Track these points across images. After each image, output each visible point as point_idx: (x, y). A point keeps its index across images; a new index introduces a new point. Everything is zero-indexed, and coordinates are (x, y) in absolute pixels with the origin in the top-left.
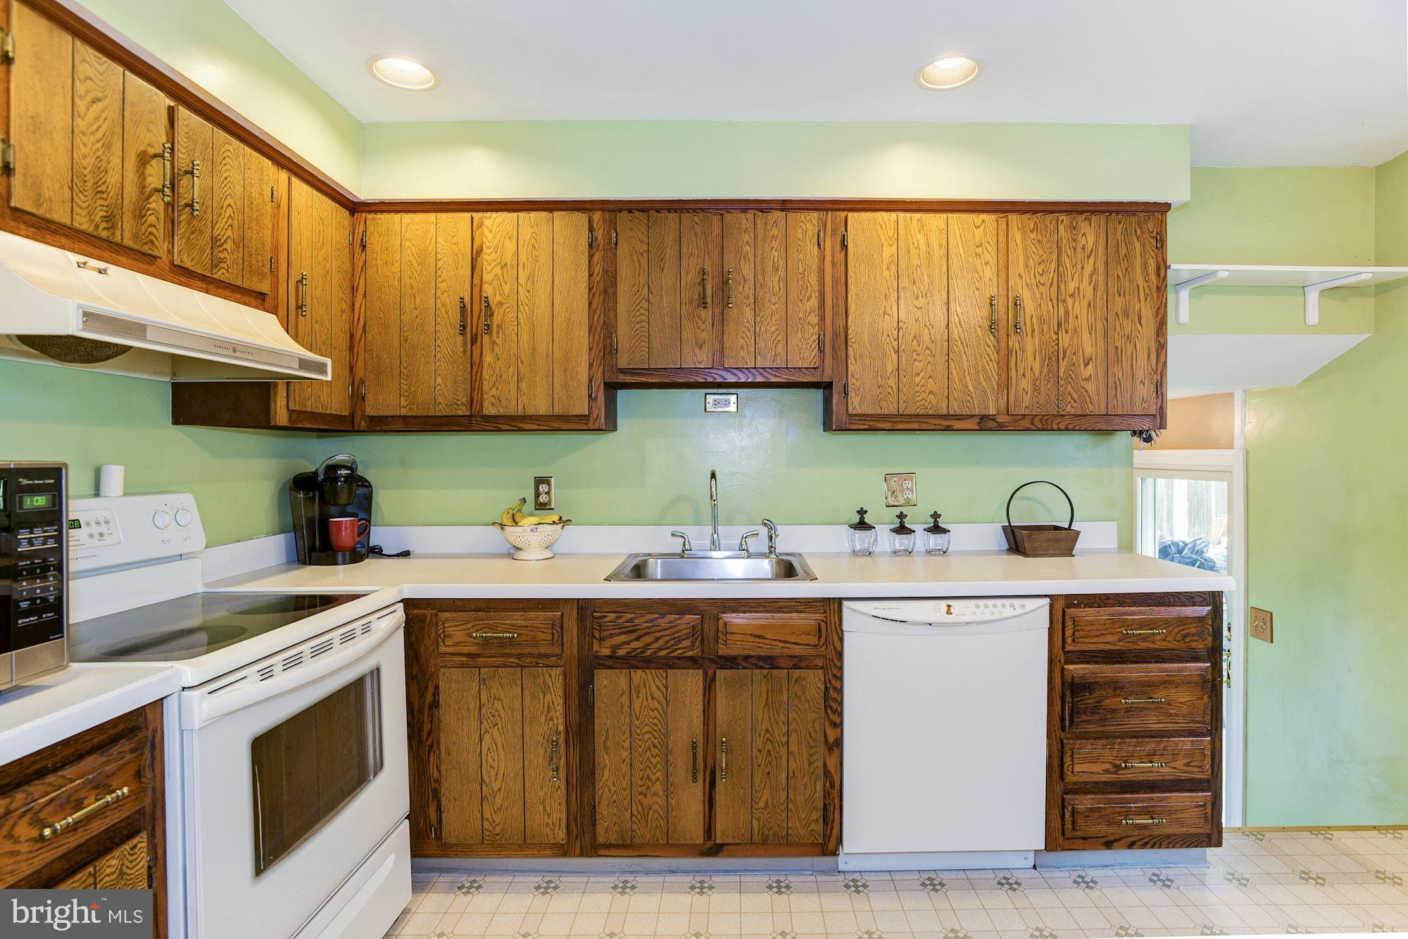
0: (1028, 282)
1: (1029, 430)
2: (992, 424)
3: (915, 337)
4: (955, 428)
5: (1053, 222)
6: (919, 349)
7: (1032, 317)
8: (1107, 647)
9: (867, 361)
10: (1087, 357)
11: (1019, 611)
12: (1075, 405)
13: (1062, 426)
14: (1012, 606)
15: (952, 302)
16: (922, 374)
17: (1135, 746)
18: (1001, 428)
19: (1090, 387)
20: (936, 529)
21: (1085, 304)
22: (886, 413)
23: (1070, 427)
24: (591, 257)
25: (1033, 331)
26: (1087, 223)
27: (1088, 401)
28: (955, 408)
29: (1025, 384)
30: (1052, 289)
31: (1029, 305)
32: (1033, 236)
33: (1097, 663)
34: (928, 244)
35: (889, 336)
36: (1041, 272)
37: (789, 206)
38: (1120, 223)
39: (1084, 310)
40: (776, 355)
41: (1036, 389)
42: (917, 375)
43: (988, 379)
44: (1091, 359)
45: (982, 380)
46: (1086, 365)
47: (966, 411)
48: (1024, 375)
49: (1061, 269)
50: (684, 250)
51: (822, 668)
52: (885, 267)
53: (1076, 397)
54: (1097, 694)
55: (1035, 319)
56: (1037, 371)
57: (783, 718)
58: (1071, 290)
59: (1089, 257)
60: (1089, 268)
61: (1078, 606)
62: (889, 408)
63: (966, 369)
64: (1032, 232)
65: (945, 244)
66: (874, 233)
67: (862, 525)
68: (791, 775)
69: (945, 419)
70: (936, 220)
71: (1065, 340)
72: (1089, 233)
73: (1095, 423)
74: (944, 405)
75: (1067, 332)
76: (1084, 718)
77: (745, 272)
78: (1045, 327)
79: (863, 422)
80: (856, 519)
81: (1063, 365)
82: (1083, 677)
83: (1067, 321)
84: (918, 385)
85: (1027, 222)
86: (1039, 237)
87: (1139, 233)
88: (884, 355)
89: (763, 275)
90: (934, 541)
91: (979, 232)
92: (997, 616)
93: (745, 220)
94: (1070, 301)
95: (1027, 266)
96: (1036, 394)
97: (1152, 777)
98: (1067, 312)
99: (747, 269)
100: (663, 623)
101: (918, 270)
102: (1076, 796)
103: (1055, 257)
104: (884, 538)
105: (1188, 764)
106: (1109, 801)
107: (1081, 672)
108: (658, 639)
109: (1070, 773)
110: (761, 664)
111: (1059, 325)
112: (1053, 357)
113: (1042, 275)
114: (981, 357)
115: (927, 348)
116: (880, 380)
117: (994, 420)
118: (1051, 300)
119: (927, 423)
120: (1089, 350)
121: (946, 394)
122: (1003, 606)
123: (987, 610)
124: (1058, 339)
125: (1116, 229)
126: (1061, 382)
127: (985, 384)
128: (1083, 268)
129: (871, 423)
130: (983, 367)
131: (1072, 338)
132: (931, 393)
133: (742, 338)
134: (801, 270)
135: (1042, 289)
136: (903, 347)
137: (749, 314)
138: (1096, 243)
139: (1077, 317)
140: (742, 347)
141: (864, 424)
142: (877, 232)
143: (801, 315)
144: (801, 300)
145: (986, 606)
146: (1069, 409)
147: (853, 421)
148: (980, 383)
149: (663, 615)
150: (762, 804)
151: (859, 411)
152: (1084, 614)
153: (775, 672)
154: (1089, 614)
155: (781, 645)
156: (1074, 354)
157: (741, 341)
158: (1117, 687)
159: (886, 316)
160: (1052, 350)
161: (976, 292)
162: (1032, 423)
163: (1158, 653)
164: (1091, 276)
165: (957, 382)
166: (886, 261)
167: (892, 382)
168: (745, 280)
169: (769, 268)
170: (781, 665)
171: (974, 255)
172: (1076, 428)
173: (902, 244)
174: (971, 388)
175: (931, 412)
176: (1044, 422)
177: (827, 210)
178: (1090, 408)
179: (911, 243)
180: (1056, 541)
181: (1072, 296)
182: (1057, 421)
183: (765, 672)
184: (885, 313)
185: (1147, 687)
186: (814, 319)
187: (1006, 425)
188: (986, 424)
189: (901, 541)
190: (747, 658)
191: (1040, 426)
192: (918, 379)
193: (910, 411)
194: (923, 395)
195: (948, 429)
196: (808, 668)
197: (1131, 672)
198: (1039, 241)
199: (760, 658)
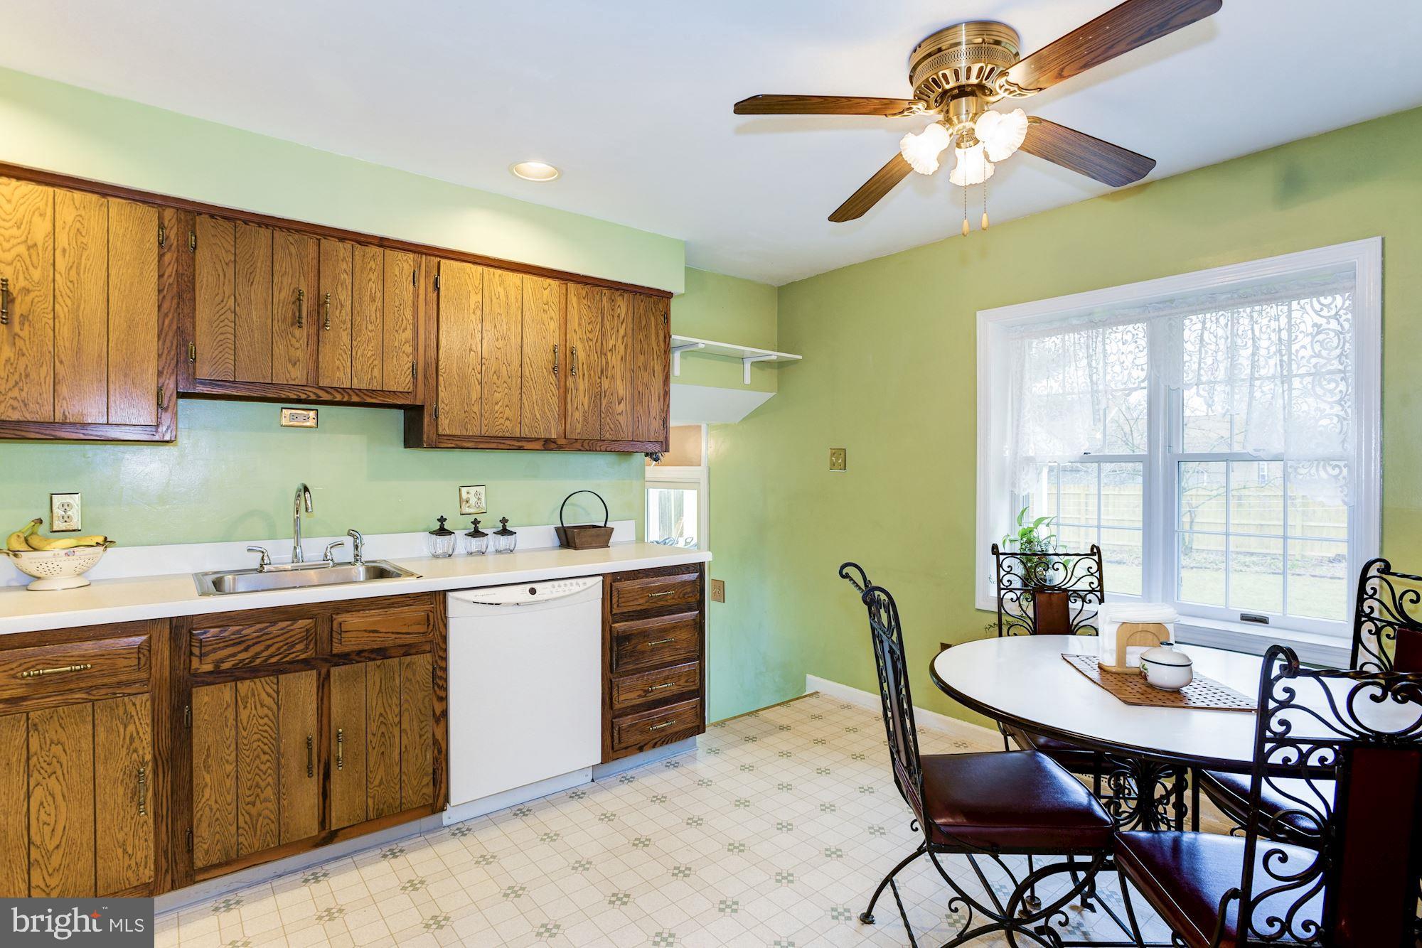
0: (581, 337)
1: (580, 450)
2: (553, 446)
3: (495, 372)
4: (525, 448)
5: (599, 294)
6: (498, 382)
7: (583, 364)
8: (639, 608)
9: (455, 389)
10: (620, 398)
11: (582, 587)
12: (612, 433)
13: (603, 449)
14: (577, 584)
15: (524, 346)
16: (500, 404)
17: (657, 675)
18: (560, 448)
19: (622, 419)
20: (505, 532)
21: (619, 358)
22: (471, 434)
23: (608, 449)
24: (161, 256)
25: (584, 375)
26: (620, 298)
27: (621, 430)
28: (526, 432)
29: (578, 415)
30: (597, 344)
31: (581, 355)
32: (585, 302)
33: (632, 620)
34: (507, 297)
35: (473, 369)
36: (590, 330)
37: (386, 243)
38: (642, 301)
39: (619, 363)
40: (372, 379)
41: (585, 419)
42: (497, 403)
43: (551, 410)
44: (622, 399)
45: (547, 410)
46: (619, 403)
47: (534, 435)
48: (577, 407)
49: (603, 329)
50: (277, 268)
51: (430, 652)
52: (471, 311)
53: (612, 426)
54: (633, 642)
55: (585, 366)
56: (586, 407)
57: (395, 700)
58: (610, 347)
59: (622, 324)
60: (622, 332)
61: (619, 580)
62: (473, 430)
63: (535, 402)
64: (584, 298)
65: (520, 296)
66: (463, 280)
67: (442, 531)
68: (403, 749)
69: (518, 441)
70: (514, 278)
71: (606, 383)
72: (623, 306)
73: (625, 447)
74: (518, 429)
75: (607, 378)
76: (625, 660)
77: (342, 298)
78: (592, 373)
79: (450, 442)
80: (437, 526)
81: (604, 402)
82: (624, 632)
83: (607, 370)
84: (497, 412)
85: (581, 291)
86: (589, 304)
87: (654, 311)
88: (470, 385)
89: (360, 303)
90: (504, 541)
91: (546, 293)
92: (567, 593)
93: (343, 249)
94: (609, 354)
95: (580, 324)
96: (585, 423)
97: (667, 694)
98: (607, 363)
99: (344, 296)
100: (274, 630)
101: (499, 317)
102: (621, 719)
103: (600, 320)
104: (461, 542)
105: (686, 682)
106: (643, 717)
107: (623, 628)
108: (268, 647)
109: (616, 703)
110: (373, 656)
111: (602, 372)
112: (597, 396)
113: (590, 332)
114: (546, 393)
115: (505, 382)
116: (466, 407)
117: (555, 442)
118: (596, 353)
119: (504, 443)
120: (621, 392)
121: (519, 420)
122: (571, 584)
123: (560, 589)
124: (601, 382)
125: (639, 306)
126: (603, 415)
127: (548, 414)
128: (618, 331)
129: (457, 442)
130: (547, 400)
131: (610, 383)
132: (507, 419)
133: (338, 359)
134: (397, 304)
135: (591, 343)
136: (486, 380)
137: (345, 338)
138: (627, 314)
139: (614, 367)
140: (338, 368)
141: (451, 443)
142: (466, 280)
143: (396, 344)
144: (397, 331)
145: (559, 586)
146: (608, 436)
147: (442, 440)
148: (545, 413)
149: (274, 623)
150: (377, 782)
151: (448, 432)
152: (624, 586)
153: (387, 661)
154: (627, 585)
155: (394, 636)
156: (612, 394)
157: (338, 362)
158: (644, 634)
159: (472, 352)
160: (597, 391)
161: (543, 340)
162: (582, 446)
163: (668, 609)
164: (623, 337)
165: (528, 411)
166: (473, 306)
167: (476, 409)
168: (342, 306)
169: (367, 298)
170: (393, 655)
171: (542, 311)
172: (613, 450)
173: (486, 294)
174: (538, 417)
175: (507, 435)
176: (590, 444)
177: (422, 254)
178: (622, 436)
179: (493, 294)
180: (598, 536)
181: (610, 350)
182: (599, 444)
183: (378, 662)
184: (471, 350)
185: (663, 631)
186: (409, 349)
187: (564, 446)
188: (549, 445)
189: (475, 543)
190: (359, 653)
191: (588, 448)
192: (497, 408)
193: (492, 432)
194: (501, 421)
195: (520, 448)
196: (417, 653)
197: (654, 623)
198: (589, 306)
199: (372, 651)
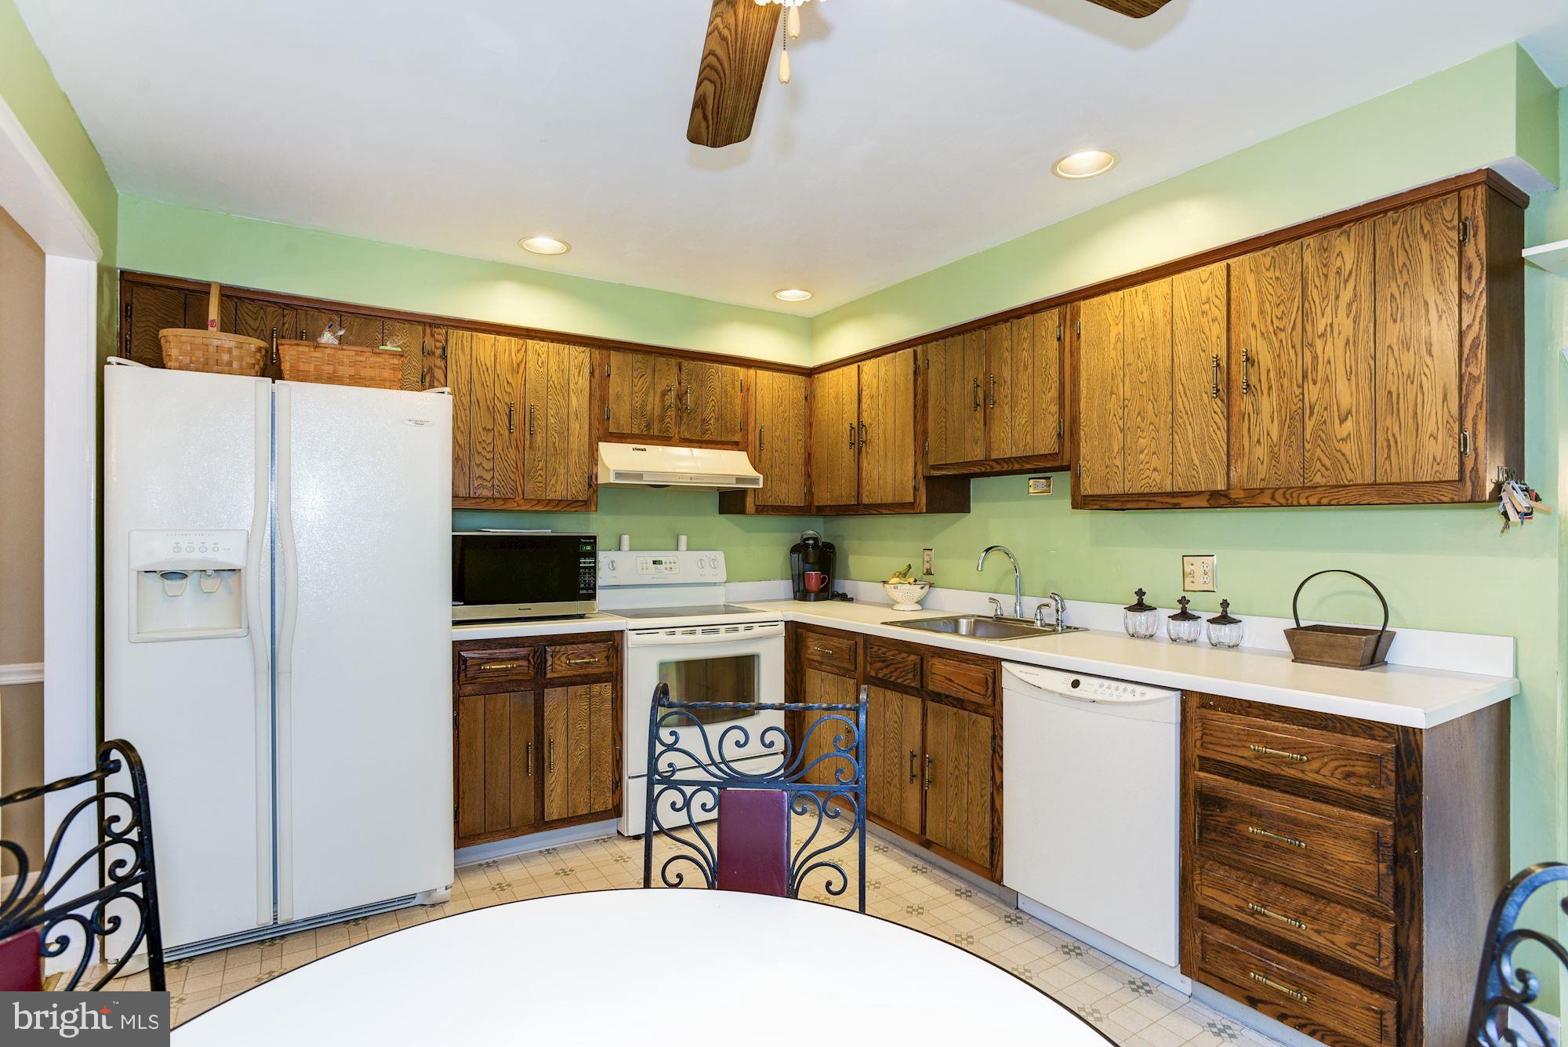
0: (1264, 330)
1: (1268, 505)
2: (1223, 501)
3: (1139, 413)
4: (1182, 506)
5: (1296, 250)
6: (1143, 425)
7: (1268, 371)
8: (1243, 763)
9: (1096, 443)
10: (1344, 410)
11: (1138, 698)
12: (1327, 473)
13: (1313, 501)
14: (1133, 692)
15: (1176, 369)
16: (1146, 452)
18: (1234, 504)
19: (1345, 448)
20: (1224, 619)
21: (1340, 343)
22: (1113, 493)
23: (1324, 501)
24: (915, 381)
25: (1270, 388)
26: (1344, 238)
27: (1346, 467)
28: (1181, 485)
29: (1260, 452)
30: (1294, 333)
31: (1265, 358)
32: (1270, 274)
33: (1237, 779)
34: (1152, 314)
35: (1115, 415)
36: (1279, 315)
37: (1036, 308)
38: (1395, 223)
39: (1340, 352)
40: (1026, 445)
41: (1274, 456)
42: (1142, 452)
43: (1215, 450)
44: (1350, 412)
45: (1209, 452)
46: (1342, 421)
47: (1191, 488)
48: (1258, 442)
49: (1306, 305)
50: (967, 364)
51: (992, 717)
52: (1112, 346)
53: (1327, 462)
54: (1229, 813)
55: (1272, 374)
56: (1275, 435)
57: (965, 751)
58: (1321, 329)
59: (1346, 281)
60: (1346, 295)
61: (1214, 708)
62: (1116, 488)
63: (1191, 441)
64: (1268, 270)
65: (1169, 309)
66: (1103, 315)
67: (1140, 607)
68: (970, 800)
69: (1173, 497)
70: (1161, 286)
71: (1313, 392)
72: (1346, 250)
73: (1361, 495)
74: (1169, 482)
75: (1315, 383)
76: (1213, 836)
77: (1005, 375)
78: (1286, 382)
79: (1094, 502)
80: (1135, 600)
81: (1310, 425)
82: (1212, 789)
83: (1315, 369)
84: (1142, 463)
85: (1262, 260)
86: (1277, 274)
87: (1427, 228)
88: (1111, 435)
89: (1017, 375)
90: (1225, 632)
91: (1205, 288)
93: (1004, 328)
94: (1319, 343)
95: (1261, 312)
96: (1274, 463)
97: (1292, 937)
98: (1315, 358)
99: (1006, 373)
100: (899, 658)
101: (1143, 344)
102: (1209, 924)
103: (1298, 293)
104: (1160, 621)
105: (1353, 946)
107: (1213, 783)
108: (897, 669)
109: (1199, 894)
110: (955, 703)
111: (1305, 376)
112: (1296, 417)
113: (1280, 319)
114: (1207, 426)
115: (1151, 423)
116: (1107, 461)
117: (1226, 496)
118: (1293, 347)
119: (1154, 501)
120: (1346, 401)
121: (1170, 470)
122: (1125, 690)
123: (1108, 692)
124: (1303, 394)
125: (1388, 235)
126: (1308, 446)
127: (1211, 456)
128: (1337, 297)
129: (1103, 503)
130: (1210, 437)
131: (1322, 390)
132: (1155, 470)
133: (1003, 432)
134: (1044, 364)
135: (1282, 335)
136: (1129, 425)
137: (1007, 409)
138: (1358, 261)
139: (1329, 362)
140: (1003, 440)
141: (1096, 504)
142: (1105, 314)
143: (1044, 406)
144: (1044, 393)
145: (1109, 687)
146: (1318, 479)
147: (1087, 502)
148: (1206, 455)
149: (900, 652)
150: (952, 818)
151: (1089, 492)
152: (1215, 717)
153: (962, 712)
154: (1221, 718)
155: (964, 690)
156: (1326, 409)
157: (1002, 435)
158: (1255, 813)
159: (1113, 396)
160: (1294, 408)
161: (1203, 354)
162: (1273, 498)
164: (1349, 305)
165: (1182, 457)
166: (1113, 341)
167: (1118, 462)
168: (1005, 382)
169: (1021, 369)
170: (967, 708)
171: (1200, 314)
172: (1333, 502)
173: (1128, 320)
174: (1197, 462)
175: (1155, 490)
176: (1288, 496)
177: (1066, 303)
178: (1348, 476)
179: (1136, 317)
181: (1320, 336)
182: (1306, 494)
183: (955, 710)
184: (1112, 393)
186: (1054, 408)
187: (1243, 500)
188: (1219, 500)
189: (1184, 628)
190: (948, 696)
191: (1283, 501)
192: (1142, 457)
193: (1137, 490)
194: (1148, 473)
195: (1176, 507)
196: (983, 714)
198: (1277, 278)
199: (955, 699)
